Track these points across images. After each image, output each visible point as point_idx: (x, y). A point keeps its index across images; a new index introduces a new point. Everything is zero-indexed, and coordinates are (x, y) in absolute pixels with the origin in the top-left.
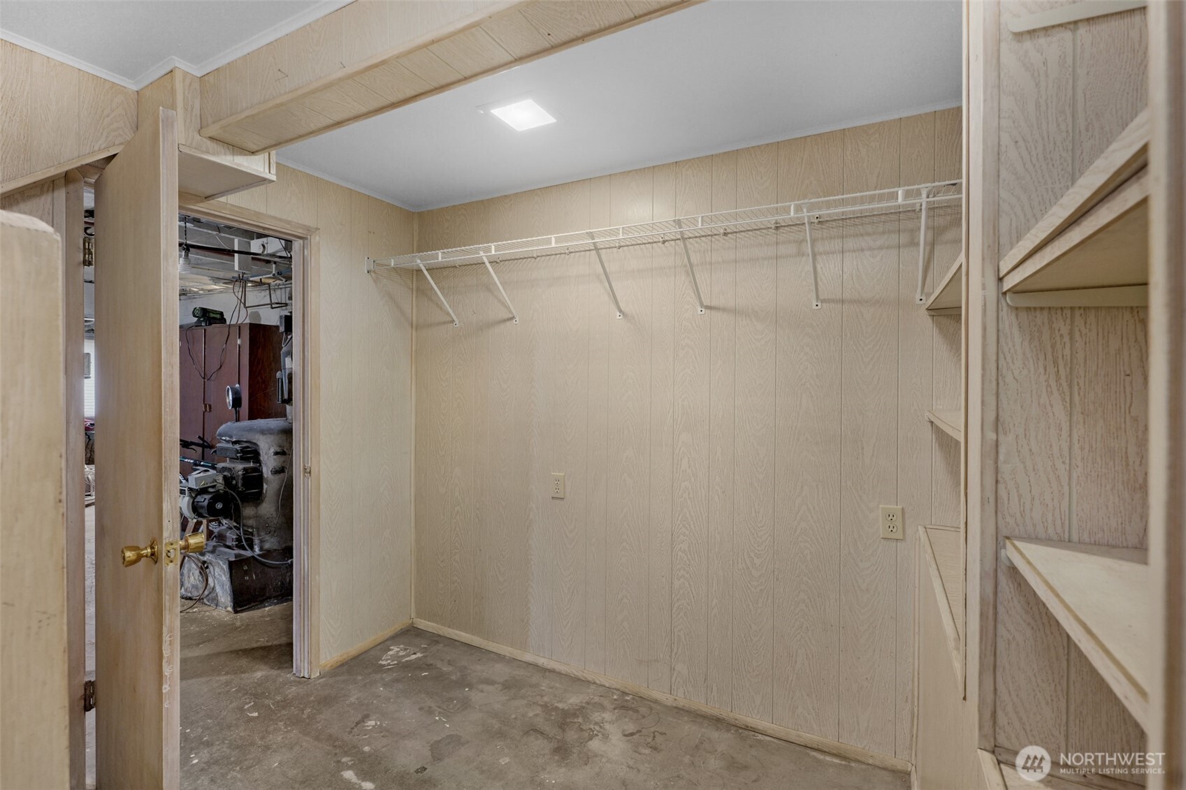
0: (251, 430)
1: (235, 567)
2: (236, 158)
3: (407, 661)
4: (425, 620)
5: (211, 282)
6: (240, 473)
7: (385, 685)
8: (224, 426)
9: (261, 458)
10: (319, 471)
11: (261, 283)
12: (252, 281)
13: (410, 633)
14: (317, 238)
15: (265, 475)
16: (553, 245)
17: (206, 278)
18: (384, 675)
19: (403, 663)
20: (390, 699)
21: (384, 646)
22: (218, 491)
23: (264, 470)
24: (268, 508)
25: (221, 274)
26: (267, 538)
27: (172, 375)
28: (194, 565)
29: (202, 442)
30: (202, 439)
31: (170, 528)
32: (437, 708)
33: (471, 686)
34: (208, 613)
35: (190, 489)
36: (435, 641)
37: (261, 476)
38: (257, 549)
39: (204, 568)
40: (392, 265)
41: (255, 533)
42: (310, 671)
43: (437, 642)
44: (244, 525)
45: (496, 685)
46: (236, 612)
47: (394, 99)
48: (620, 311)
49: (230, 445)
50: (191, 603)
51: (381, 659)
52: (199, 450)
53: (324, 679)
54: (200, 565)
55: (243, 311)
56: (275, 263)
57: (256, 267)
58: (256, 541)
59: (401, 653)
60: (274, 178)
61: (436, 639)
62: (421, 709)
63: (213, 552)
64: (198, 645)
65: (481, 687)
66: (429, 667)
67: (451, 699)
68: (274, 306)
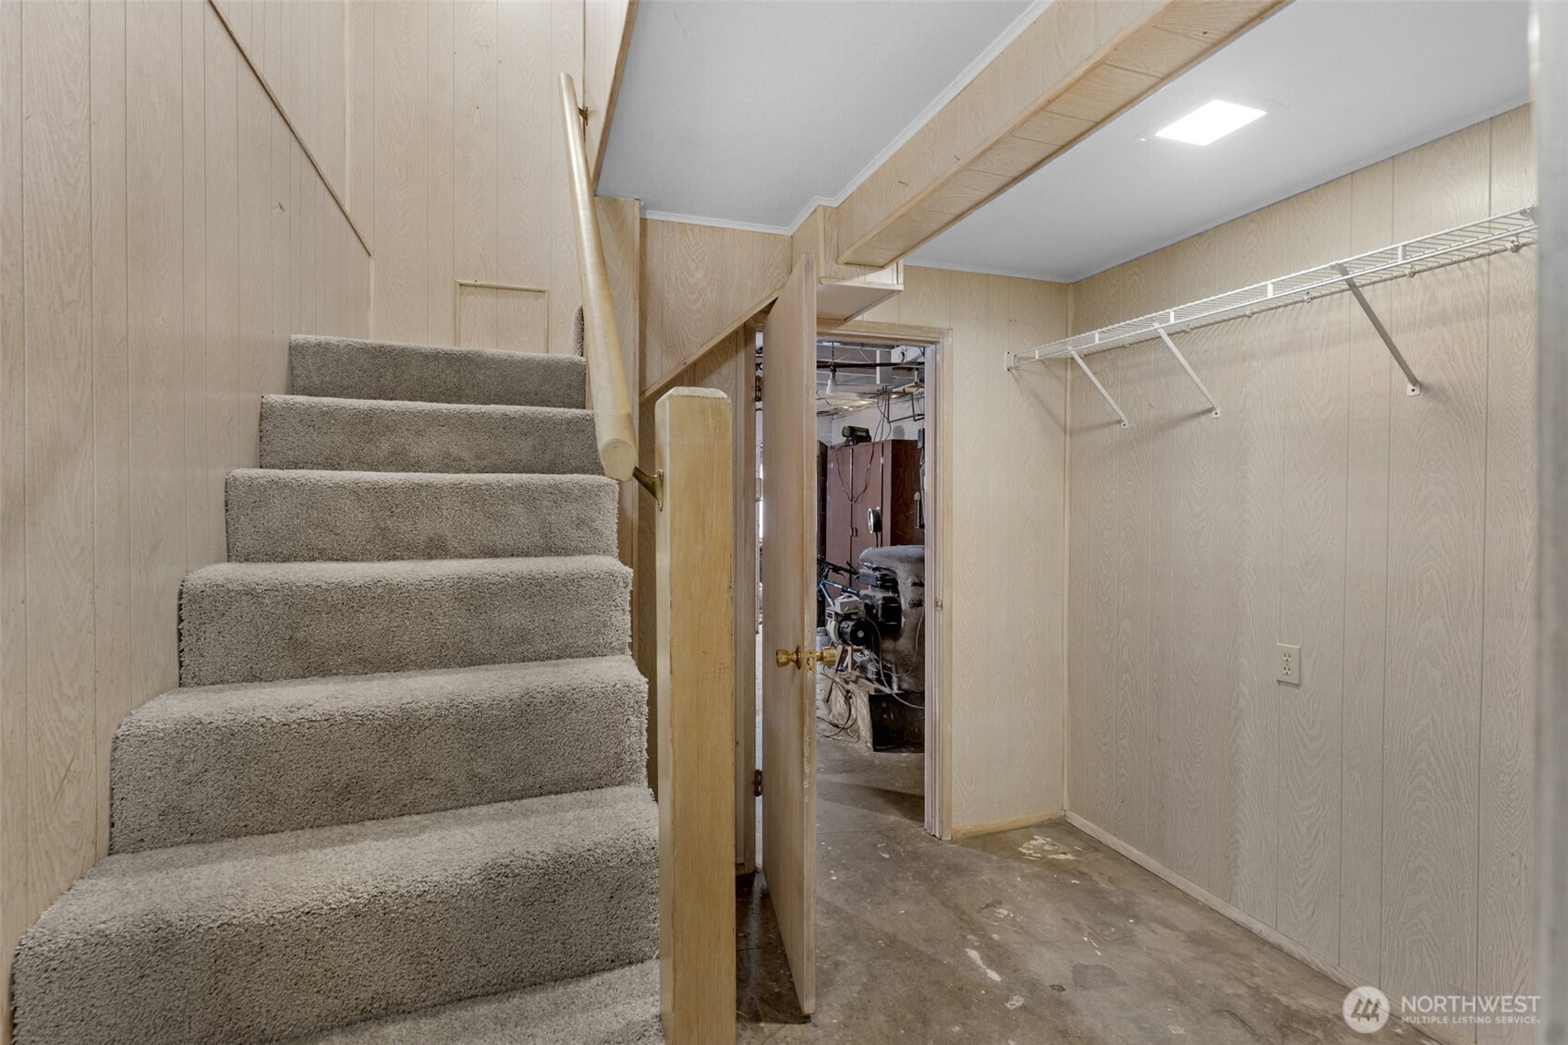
0: (889, 556)
1: (876, 701)
2: (867, 277)
3: (1053, 859)
4: (1081, 816)
5: (858, 398)
6: (880, 602)
7: (1024, 877)
8: (866, 551)
9: (900, 588)
10: (951, 606)
11: (904, 394)
12: (895, 393)
13: (1059, 827)
14: (950, 339)
15: (903, 608)
16: (1270, 295)
17: (854, 394)
18: (1023, 865)
19: (1048, 859)
20: (1027, 894)
21: (1028, 830)
22: (860, 619)
23: (903, 602)
24: (904, 643)
25: (866, 388)
26: (905, 677)
27: (811, 498)
28: (840, 693)
29: (849, 568)
30: (850, 565)
31: (810, 638)
32: (1086, 927)
33: (1138, 920)
34: (850, 744)
35: (837, 614)
36: (1094, 848)
37: (899, 607)
38: (895, 687)
39: (848, 696)
40: (1037, 357)
41: (893, 669)
42: (942, 832)
43: (1096, 850)
44: (883, 659)
45: (1177, 933)
46: (875, 750)
47: (1015, 174)
48: (1414, 381)
49: (871, 572)
50: (837, 730)
51: (1021, 846)
52: (847, 575)
53: (955, 846)
54: (845, 693)
55: (887, 426)
56: (917, 369)
57: (898, 377)
58: (895, 679)
59: (1047, 847)
60: (901, 287)
61: (1094, 845)
62: (1066, 920)
63: (855, 682)
64: (841, 773)
65: (1153, 925)
66: (1082, 875)
67: (1108, 925)
68: (916, 418)
